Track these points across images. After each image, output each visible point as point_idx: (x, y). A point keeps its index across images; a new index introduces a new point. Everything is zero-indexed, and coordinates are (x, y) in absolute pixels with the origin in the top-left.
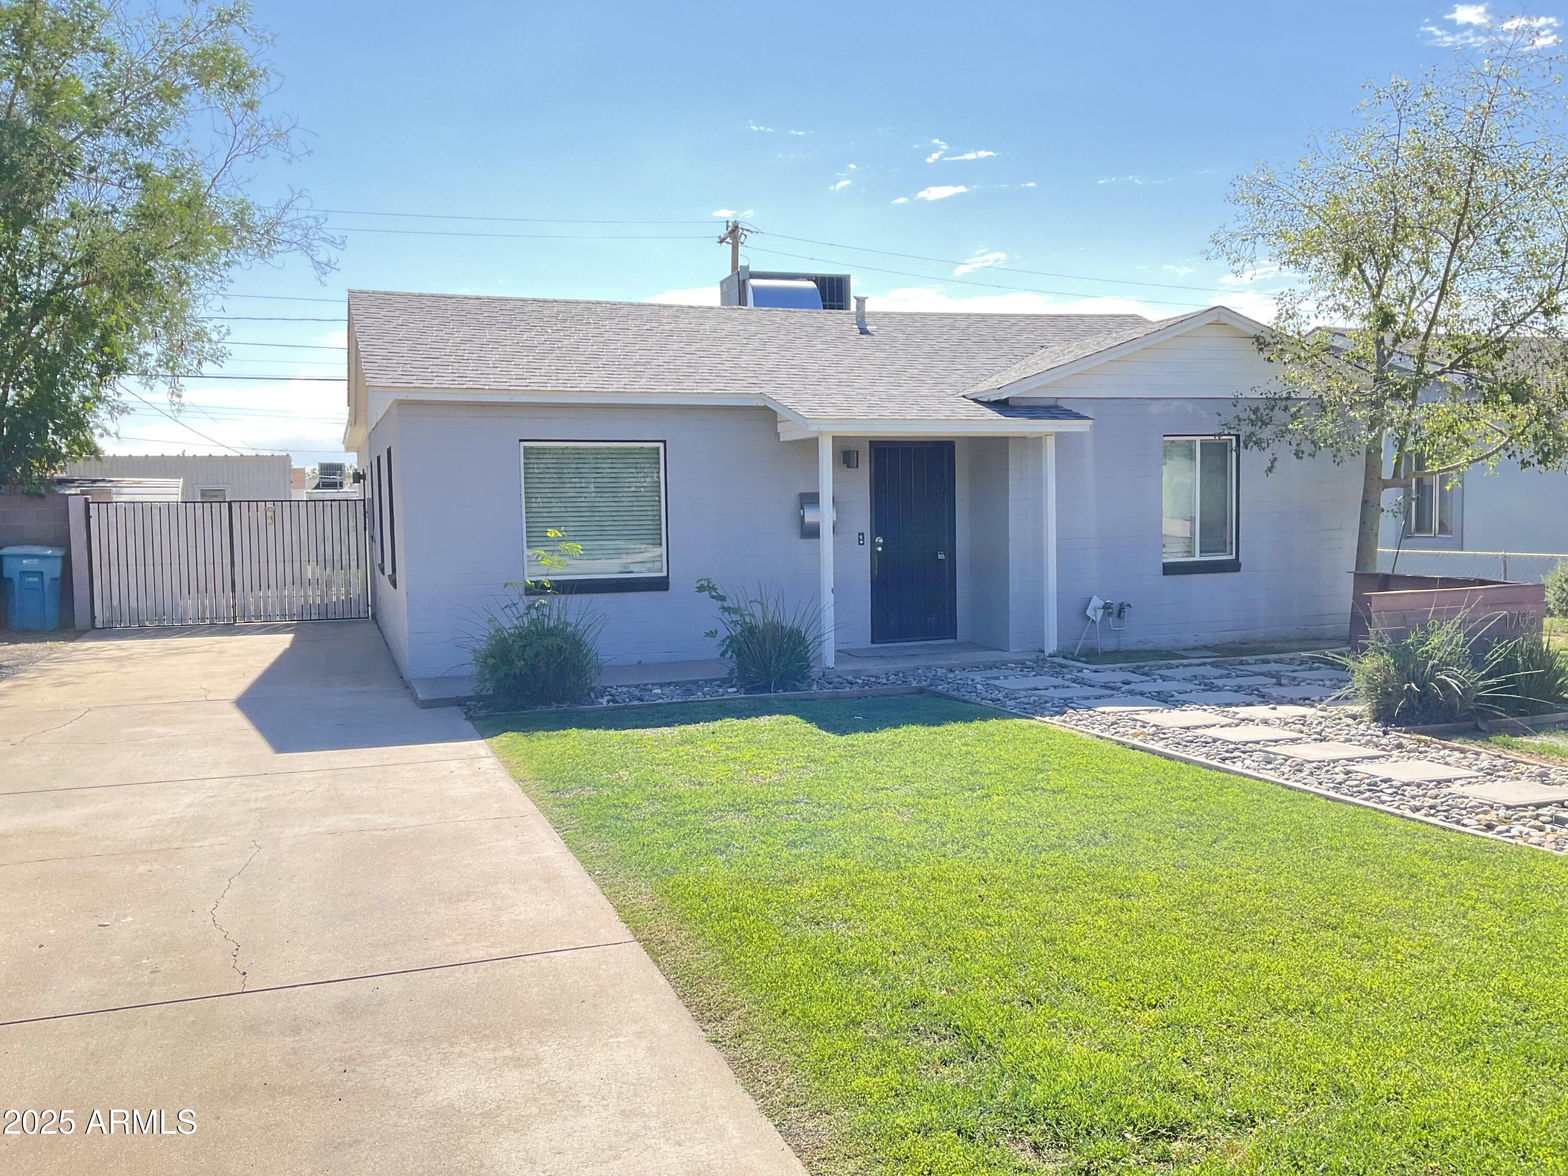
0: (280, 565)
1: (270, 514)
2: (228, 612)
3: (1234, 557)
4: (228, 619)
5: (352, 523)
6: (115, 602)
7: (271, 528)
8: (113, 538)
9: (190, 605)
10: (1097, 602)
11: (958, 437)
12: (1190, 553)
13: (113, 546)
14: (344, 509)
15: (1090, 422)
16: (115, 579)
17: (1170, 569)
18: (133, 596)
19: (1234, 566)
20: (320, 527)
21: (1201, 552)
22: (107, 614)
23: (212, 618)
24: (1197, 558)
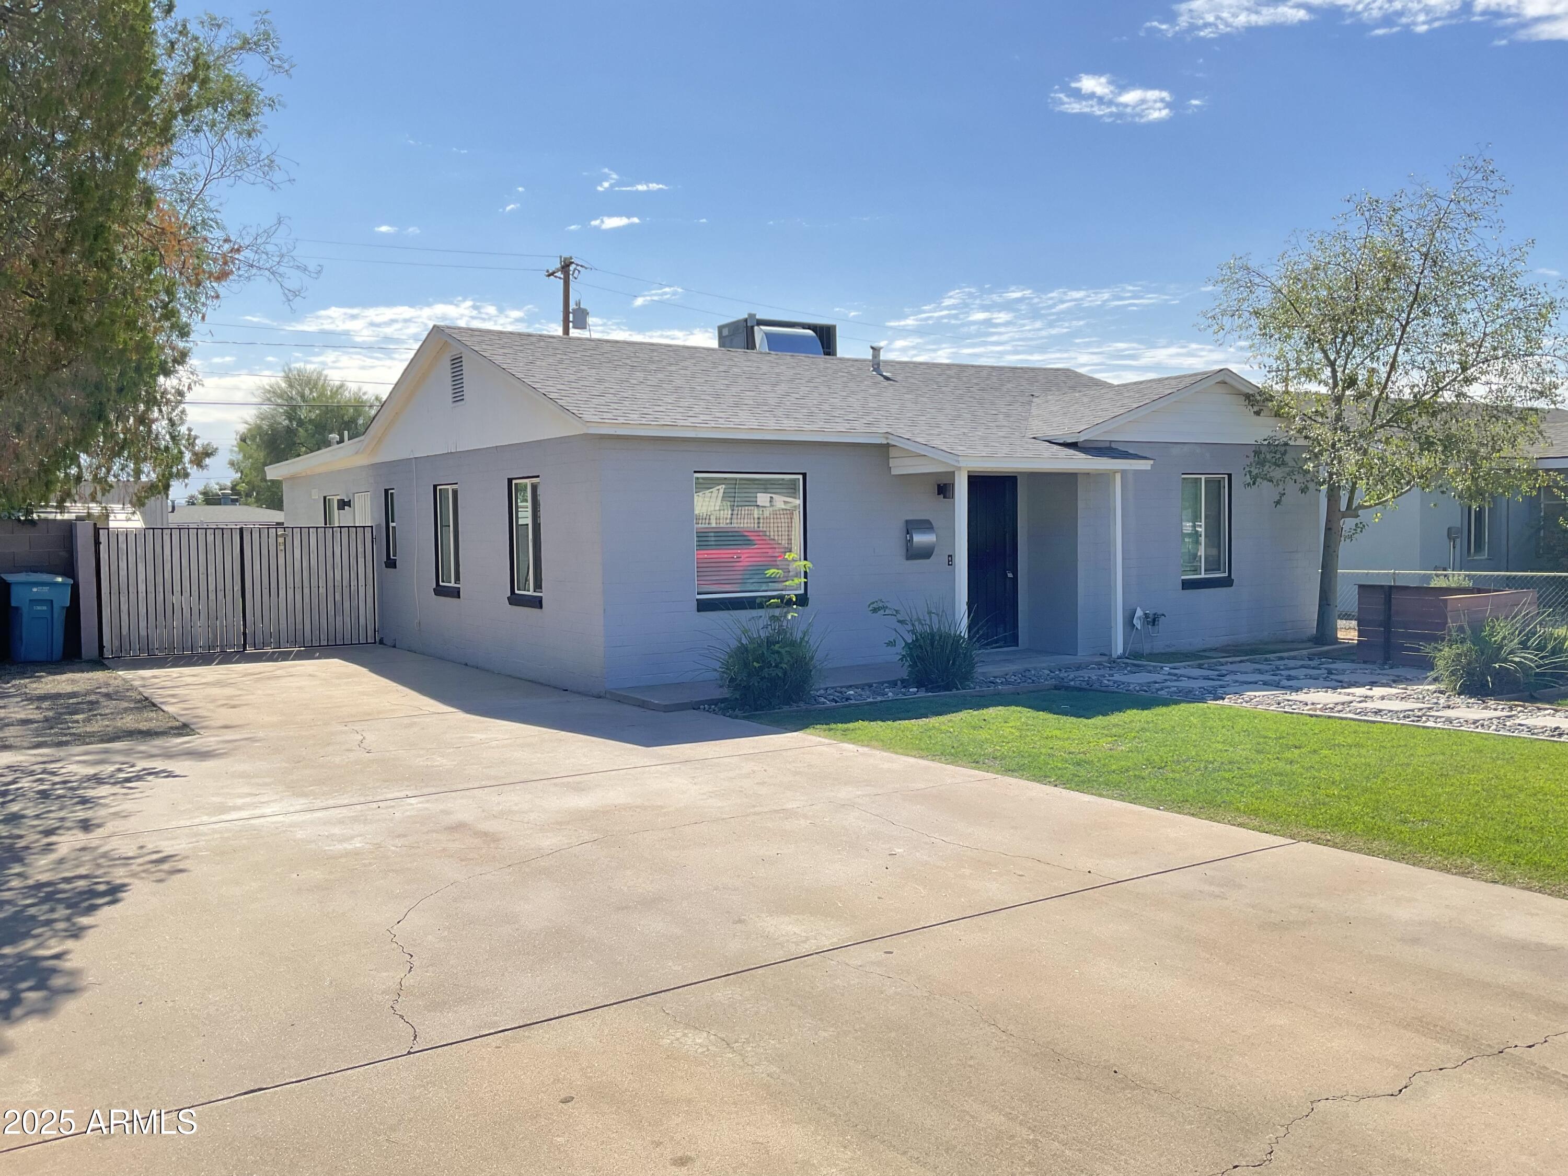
0: (290, 592)
1: (281, 540)
2: (239, 640)
3: (1226, 574)
4: (238, 646)
5: (360, 550)
6: (125, 631)
7: (281, 555)
8: (123, 565)
9: (201, 632)
10: (1139, 613)
11: (1022, 474)
12: (1196, 570)
13: (123, 573)
14: (353, 536)
15: (1152, 462)
16: (124, 608)
17: (1188, 585)
18: (143, 624)
19: (1227, 582)
20: (329, 553)
21: (1205, 570)
22: (116, 643)
23: (222, 646)
24: (1203, 576)
